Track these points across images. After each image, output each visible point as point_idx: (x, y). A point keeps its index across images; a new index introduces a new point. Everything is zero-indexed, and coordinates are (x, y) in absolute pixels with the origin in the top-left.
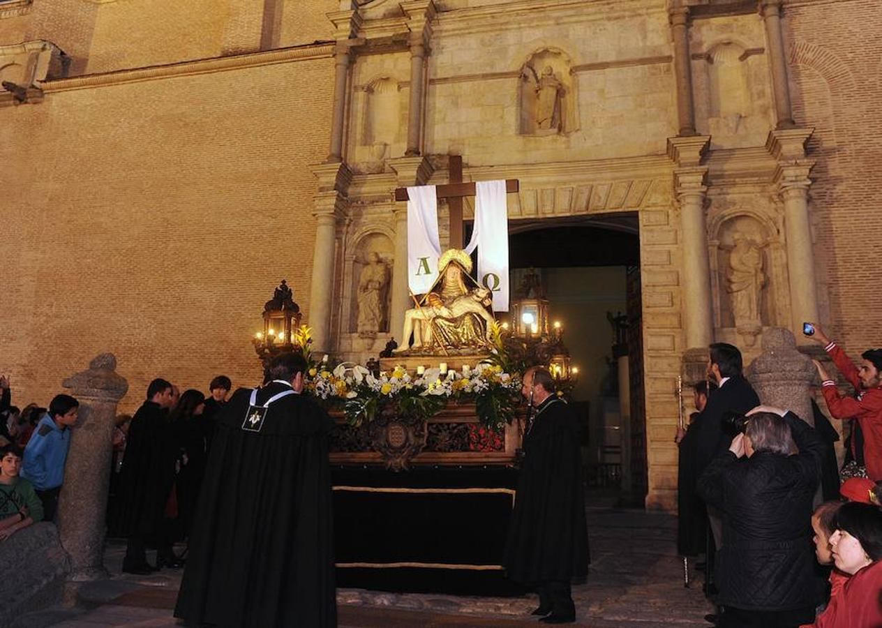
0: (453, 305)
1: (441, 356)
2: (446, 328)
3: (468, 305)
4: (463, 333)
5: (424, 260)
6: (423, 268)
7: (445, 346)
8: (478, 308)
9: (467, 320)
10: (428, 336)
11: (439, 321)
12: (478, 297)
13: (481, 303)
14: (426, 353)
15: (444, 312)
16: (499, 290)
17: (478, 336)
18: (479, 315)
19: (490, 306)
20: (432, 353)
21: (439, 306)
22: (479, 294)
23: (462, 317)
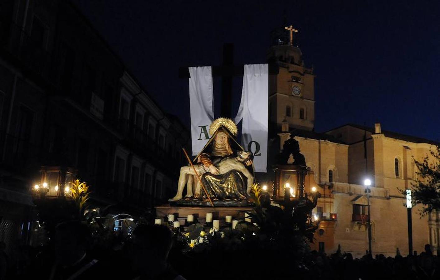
0: (220, 164)
1: (208, 206)
2: (213, 183)
3: (233, 165)
4: (228, 188)
7: (212, 198)
8: (240, 167)
9: (231, 178)
10: (198, 191)
11: (208, 177)
12: (241, 158)
13: (243, 163)
14: (196, 204)
15: (213, 170)
16: (260, 155)
17: (239, 191)
18: (241, 173)
19: (251, 165)
20: (201, 204)
21: (208, 165)
22: (242, 156)
23: (227, 175)
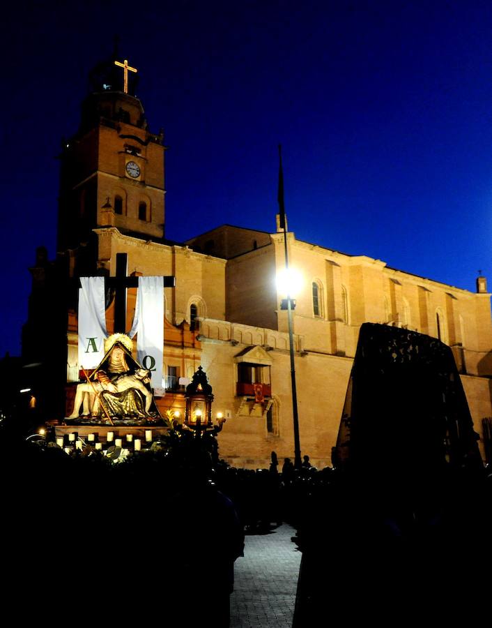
0: (118, 382)
1: (108, 425)
2: (111, 401)
3: (131, 382)
4: (126, 406)
5: (92, 340)
6: (91, 347)
7: (111, 417)
8: (138, 385)
9: (130, 396)
10: (96, 409)
11: (107, 395)
12: (139, 376)
13: (141, 381)
14: (94, 422)
15: (111, 387)
16: (155, 370)
17: (138, 409)
18: (139, 391)
19: (149, 383)
20: (100, 422)
21: (106, 383)
22: (140, 373)
23: (126, 393)
